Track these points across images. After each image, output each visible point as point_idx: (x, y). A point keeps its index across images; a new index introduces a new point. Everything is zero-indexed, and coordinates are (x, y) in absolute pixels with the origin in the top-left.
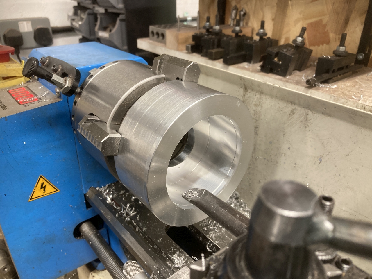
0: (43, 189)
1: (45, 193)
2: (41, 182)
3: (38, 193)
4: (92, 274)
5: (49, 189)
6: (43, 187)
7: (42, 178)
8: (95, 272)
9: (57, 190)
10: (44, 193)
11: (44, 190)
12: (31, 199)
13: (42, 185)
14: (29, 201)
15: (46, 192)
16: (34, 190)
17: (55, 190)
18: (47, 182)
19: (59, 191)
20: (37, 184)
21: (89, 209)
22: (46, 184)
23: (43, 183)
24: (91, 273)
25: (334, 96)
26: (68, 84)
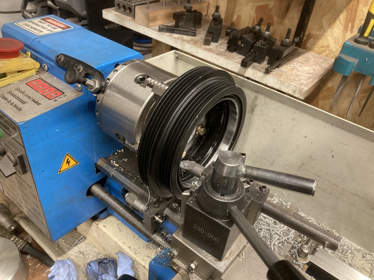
0: (68, 163)
1: (69, 166)
2: (67, 159)
3: (65, 166)
4: (95, 223)
5: (72, 163)
6: (68, 162)
7: (68, 155)
8: (98, 221)
9: (77, 163)
10: (68, 166)
11: (69, 164)
12: (60, 172)
13: (67, 160)
14: (59, 173)
16: (62, 165)
18: (71, 158)
19: (78, 163)
20: (64, 161)
21: (98, 174)
22: (70, 159)
23: (68, 159)
24: (95, 222)
25: (281, 80)
26: (97, 86)
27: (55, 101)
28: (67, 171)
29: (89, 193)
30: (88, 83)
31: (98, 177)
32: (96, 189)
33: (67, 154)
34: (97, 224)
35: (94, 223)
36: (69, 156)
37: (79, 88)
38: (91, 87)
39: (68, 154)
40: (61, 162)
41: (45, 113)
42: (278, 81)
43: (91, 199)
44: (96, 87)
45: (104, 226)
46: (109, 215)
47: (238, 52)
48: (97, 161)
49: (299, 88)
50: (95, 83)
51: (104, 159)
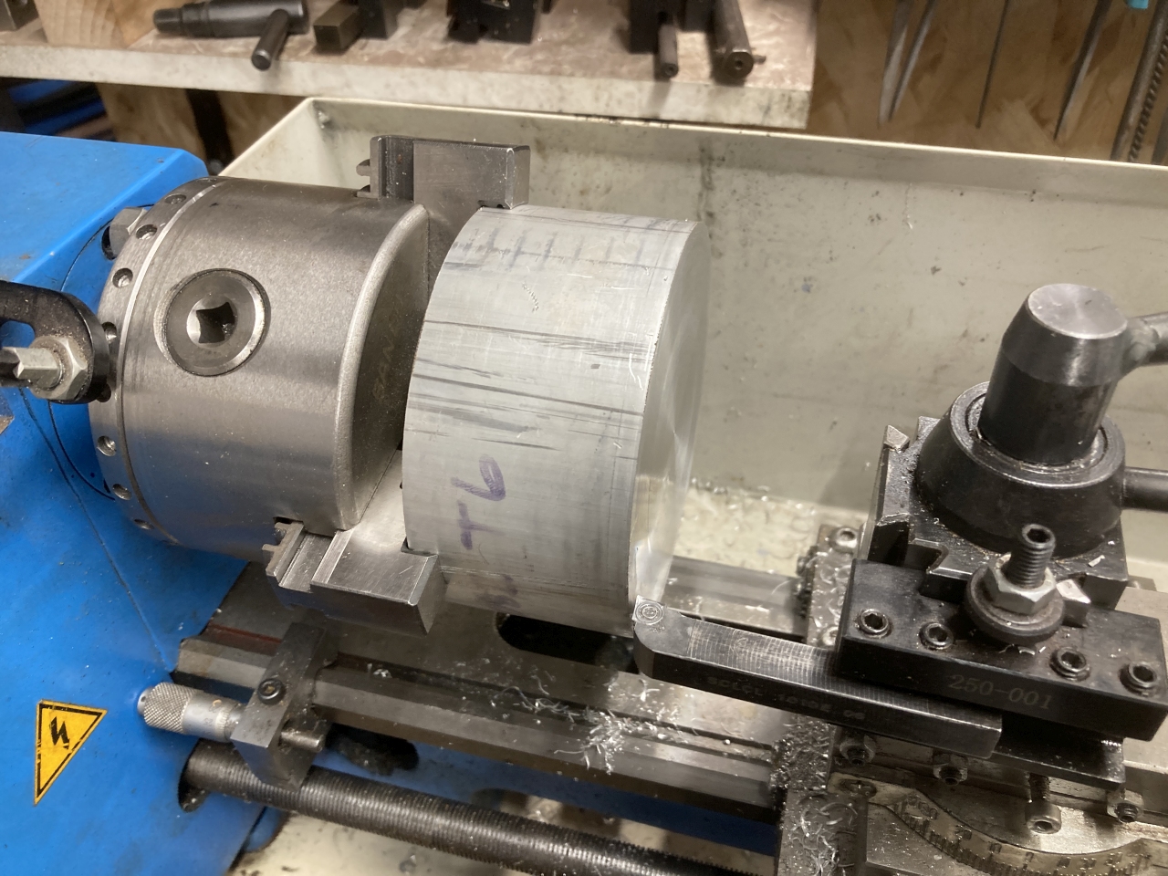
0: (60, 740)
1: (71, 747)
2: (49, 723)
3: (52, 758)
5: (78, 725)
6: (59, 734)
7: (47, 707)
8: (251, 862)
9: (101, 714)
10: (67, 747)
12: (40, 791)
13: (54, 728)
14: (37, 800)
15: (73, 741)
16: (37, 761)
17: (95, 717)
18: (64, 709)
20: (40, 738)
22: (62, 717)
23: (54, 722)
26: (78, 364)
28: (69, 770)
29: (188, 788)
30: (27, 367)
32: (208, 766)
33: (42, 706)
34: (256, 873)
36: (51, 707)
38: (46, 380)
39: (47, 703)
40: (30, 752)
44: (74, 373)
45: (285, 869)
46: (281, 821)
47: (496, 33)
48: (175, 660)
50: (59, 353)
51: (198, 642)
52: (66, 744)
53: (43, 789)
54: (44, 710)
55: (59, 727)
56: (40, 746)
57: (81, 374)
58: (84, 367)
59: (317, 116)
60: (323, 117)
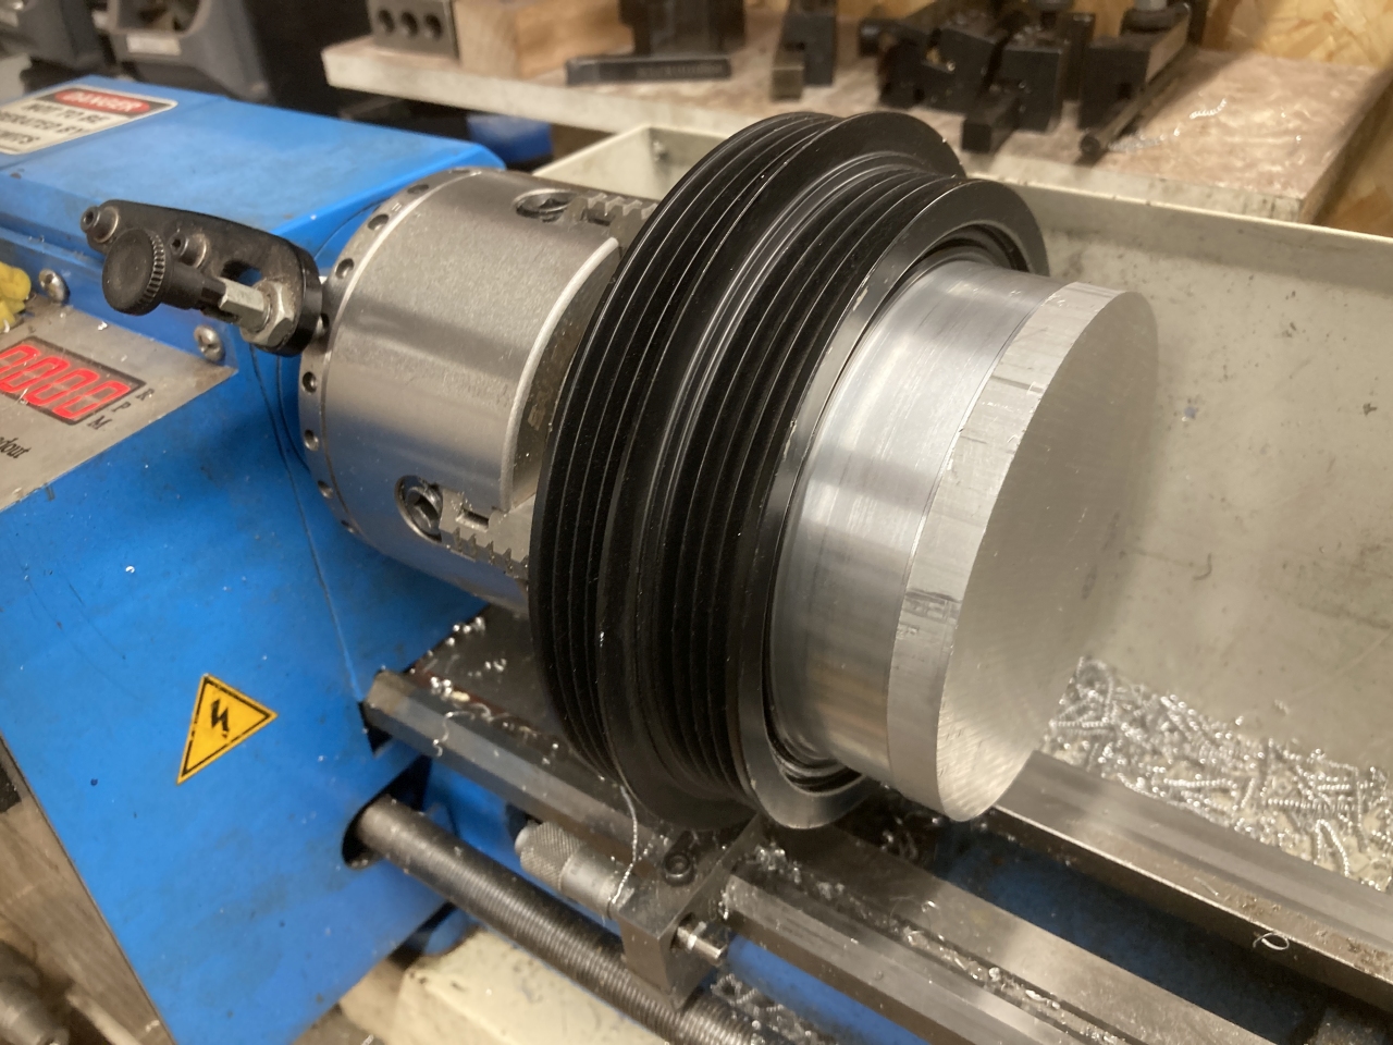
0: (219, 725)
1: (230, 737)
2: (211, 701)
3: (206, 743)
4: (412, 976)
5: (242, 718)
6: (219, 718)
7: (211, 683)
8: (422, 966)
9: (267, 716)
10: (225, 736)
11: (225, 728)
12: (185, 772)
13: (215, 711)
14: (180, 779)
15: (234, 732)
16: (189, 738)
17: (262, 716)
18: (230, 694)
19: (273, 716)
20: (198, 714)
21: (382, 752)
22: (226, 702)
23: (216, 704)
24: (410, 970)
25: (1163, 180)
26: (284, 311)
27: (98, 424)
28: (223, 763)
29: (355, 846)
30: (231, 299)
31: (384, 766)
32: (386, 825)
33: (207, 681)
34: (423, 981)
35: (407, 977)
36: (216, 686)
37: (211, 346)
38: (253, 319)
39: (212, 679)
40: (184, 723)
41: (47, 488)
42: (1152, 186)
43: (366, 876)
44: (278, 319)
45: (455, 986)
46: (468, 931)
48: (366, 688)
49: (1261, 198)
50: (270, 297)
51: (395, 678)
52: (225, 732)
53: (191, 770)
54: (208, 686)
55: (220, 712)
56: (196, 722)
57: (285, 320)
58: (291, 315)
59: (652, 146)
60: (658, 147)
